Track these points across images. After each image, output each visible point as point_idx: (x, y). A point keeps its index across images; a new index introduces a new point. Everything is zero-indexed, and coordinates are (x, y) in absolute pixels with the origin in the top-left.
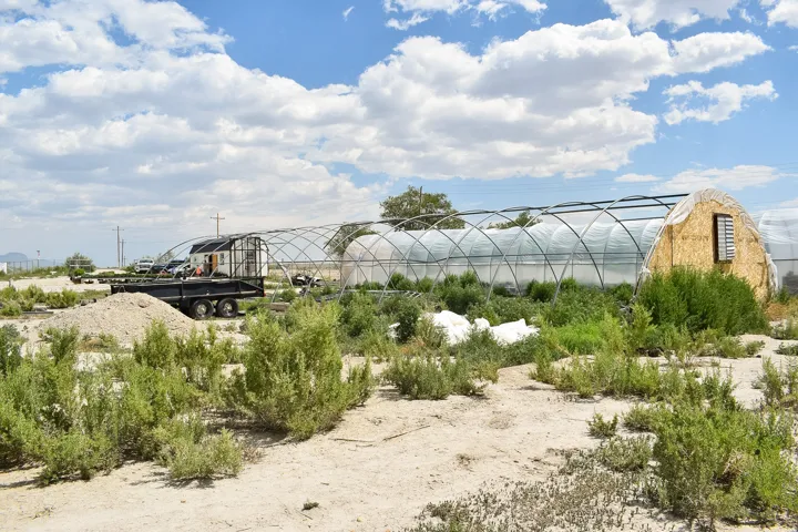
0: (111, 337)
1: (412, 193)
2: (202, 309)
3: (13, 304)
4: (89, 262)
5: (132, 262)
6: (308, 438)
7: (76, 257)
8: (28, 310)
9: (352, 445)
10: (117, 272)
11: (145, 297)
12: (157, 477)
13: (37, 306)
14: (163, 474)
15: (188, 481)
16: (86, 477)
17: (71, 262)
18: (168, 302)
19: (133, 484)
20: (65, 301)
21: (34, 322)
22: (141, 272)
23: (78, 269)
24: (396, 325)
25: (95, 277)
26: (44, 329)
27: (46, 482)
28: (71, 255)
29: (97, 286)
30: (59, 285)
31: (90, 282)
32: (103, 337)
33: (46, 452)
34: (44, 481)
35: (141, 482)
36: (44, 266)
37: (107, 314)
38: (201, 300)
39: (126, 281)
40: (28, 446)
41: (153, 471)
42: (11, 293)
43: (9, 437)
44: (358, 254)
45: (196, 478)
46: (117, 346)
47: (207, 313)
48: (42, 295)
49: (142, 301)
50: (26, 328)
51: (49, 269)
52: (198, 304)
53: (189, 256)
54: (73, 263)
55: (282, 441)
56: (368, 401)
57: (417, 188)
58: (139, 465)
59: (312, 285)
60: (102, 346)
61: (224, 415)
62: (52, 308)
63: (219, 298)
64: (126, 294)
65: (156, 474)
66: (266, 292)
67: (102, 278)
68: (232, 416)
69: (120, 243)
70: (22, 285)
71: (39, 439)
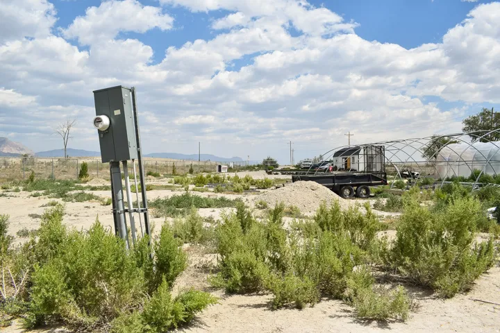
0: (296, 208)
1: (485, 114)
2: (347, 192)
3: (238, 186)
4: (275, 162)
5: (299, 162)
6: (452, 296)
7: (268, 159)
8: (247, 189)
9: (490, 307)
10: (291, 168)
11: (314, 184)
12: (346, 314)
13: (251, 187)
14: (349, 311)
15: (370, 321)
16: (299, 307)
17: (265, 162)
18: (328, 187)
19: (331, 317)
20: (265, 185)
21: (251, 196)
22: (304, 168)
23: (270, 166)
24: (494, 209)
25: (279, 171)
26: (258, 201)
27: (275, 307)
28: (266, 158)
29: (281, 176)
30: (260, 176)
31: (276, 174)
32: (291, 208)
33: (276, 287)
34: (273, 306)
35: (335, 316)
36: (252, 164)
37: (293, 194)
38: (347, 186)
39: (297, 174)
40: (265, 282)
41: (343, 308)
42: (237, 180)
43: (252, 274)
44: (447, 157)
45: (375, 319)
46: (300, 214)
47: (350, 195)
48: (253, 181)
49: (313, 186)
50: (247, 200)
51: (254, 166)
52: (345, 189)
53: (332, 159)
54: (266, 162)
55: (432, 296)
56: (491, 270)
57: (490, 109)
58: (332, 302)
59: (414, 178)
60: (291, 213)
61: (382, 269)
62: (259, 188)
63: (358, 185)
64: (303, 182)
65: (345, 311)
66: (388, 182)
67: (284, 171)
68: (388, 271)
69: (292, 151)
70: (242, 175)
71: (271, 279)
